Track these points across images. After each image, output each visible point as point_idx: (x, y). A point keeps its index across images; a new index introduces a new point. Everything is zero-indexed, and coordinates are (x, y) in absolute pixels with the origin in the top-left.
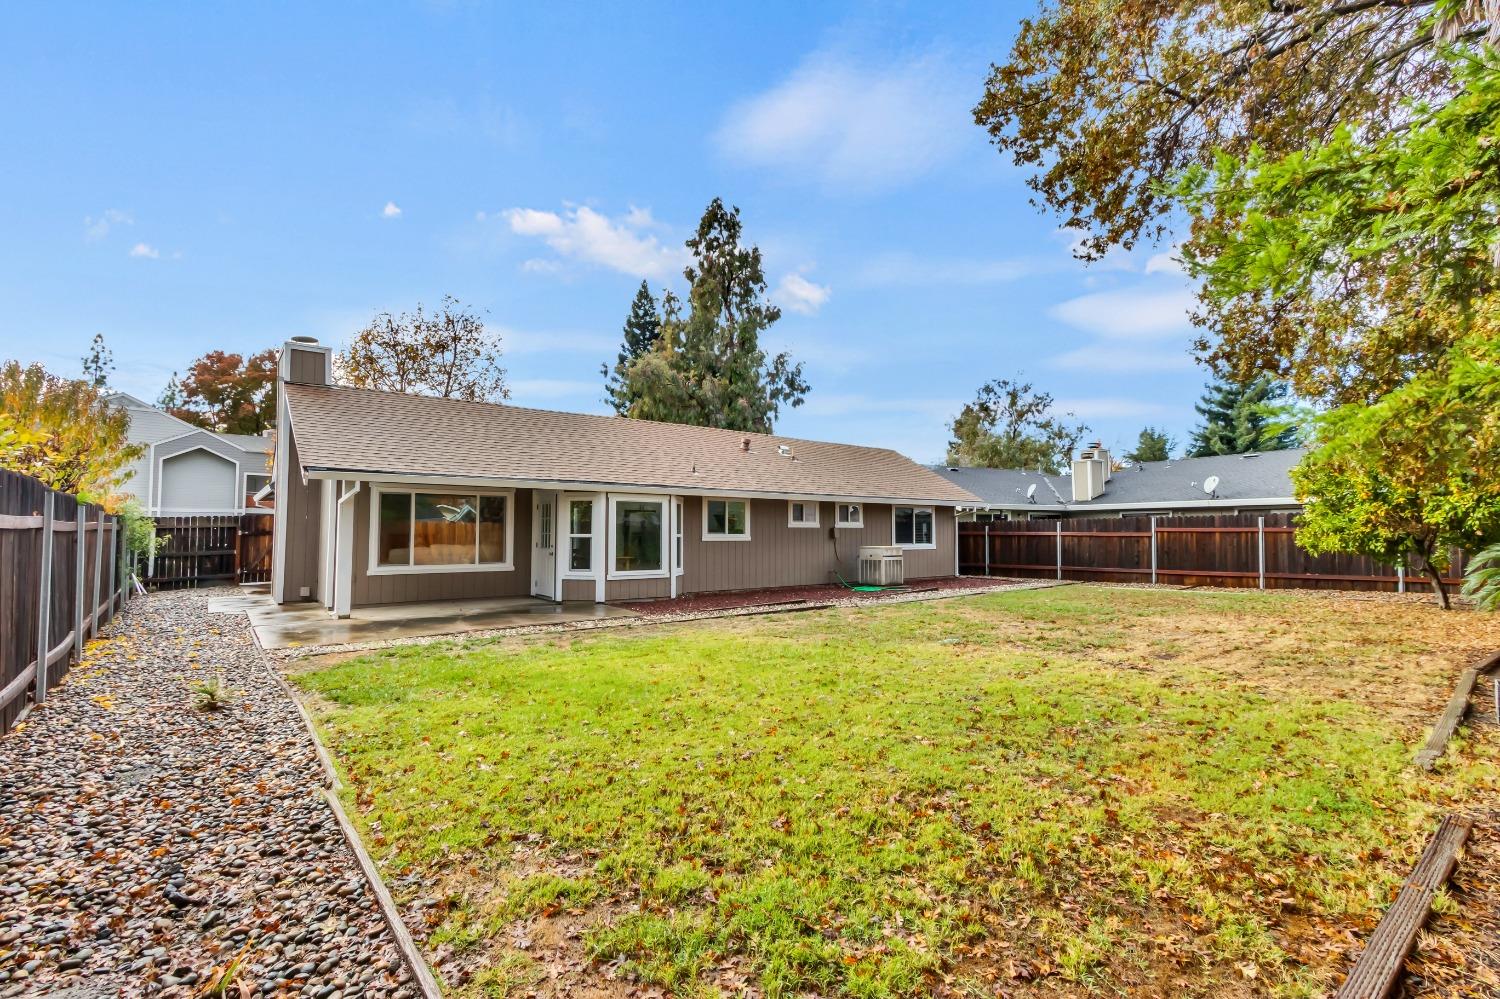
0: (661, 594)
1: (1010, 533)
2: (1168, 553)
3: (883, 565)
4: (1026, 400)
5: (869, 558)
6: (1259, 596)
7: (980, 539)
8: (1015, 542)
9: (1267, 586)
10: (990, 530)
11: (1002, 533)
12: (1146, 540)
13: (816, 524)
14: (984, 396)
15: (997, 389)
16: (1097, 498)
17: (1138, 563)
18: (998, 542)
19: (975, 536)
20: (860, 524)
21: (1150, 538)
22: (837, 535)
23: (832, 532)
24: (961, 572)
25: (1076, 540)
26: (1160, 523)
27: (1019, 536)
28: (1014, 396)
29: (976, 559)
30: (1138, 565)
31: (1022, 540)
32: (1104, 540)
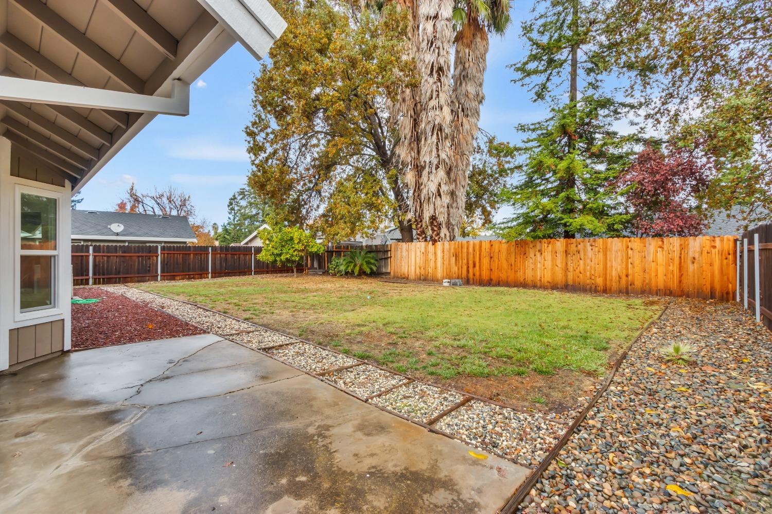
2: (167, 265)
9: (212, 277)
12: (155, 258)
30: (148, 271)
32: (127, 258)
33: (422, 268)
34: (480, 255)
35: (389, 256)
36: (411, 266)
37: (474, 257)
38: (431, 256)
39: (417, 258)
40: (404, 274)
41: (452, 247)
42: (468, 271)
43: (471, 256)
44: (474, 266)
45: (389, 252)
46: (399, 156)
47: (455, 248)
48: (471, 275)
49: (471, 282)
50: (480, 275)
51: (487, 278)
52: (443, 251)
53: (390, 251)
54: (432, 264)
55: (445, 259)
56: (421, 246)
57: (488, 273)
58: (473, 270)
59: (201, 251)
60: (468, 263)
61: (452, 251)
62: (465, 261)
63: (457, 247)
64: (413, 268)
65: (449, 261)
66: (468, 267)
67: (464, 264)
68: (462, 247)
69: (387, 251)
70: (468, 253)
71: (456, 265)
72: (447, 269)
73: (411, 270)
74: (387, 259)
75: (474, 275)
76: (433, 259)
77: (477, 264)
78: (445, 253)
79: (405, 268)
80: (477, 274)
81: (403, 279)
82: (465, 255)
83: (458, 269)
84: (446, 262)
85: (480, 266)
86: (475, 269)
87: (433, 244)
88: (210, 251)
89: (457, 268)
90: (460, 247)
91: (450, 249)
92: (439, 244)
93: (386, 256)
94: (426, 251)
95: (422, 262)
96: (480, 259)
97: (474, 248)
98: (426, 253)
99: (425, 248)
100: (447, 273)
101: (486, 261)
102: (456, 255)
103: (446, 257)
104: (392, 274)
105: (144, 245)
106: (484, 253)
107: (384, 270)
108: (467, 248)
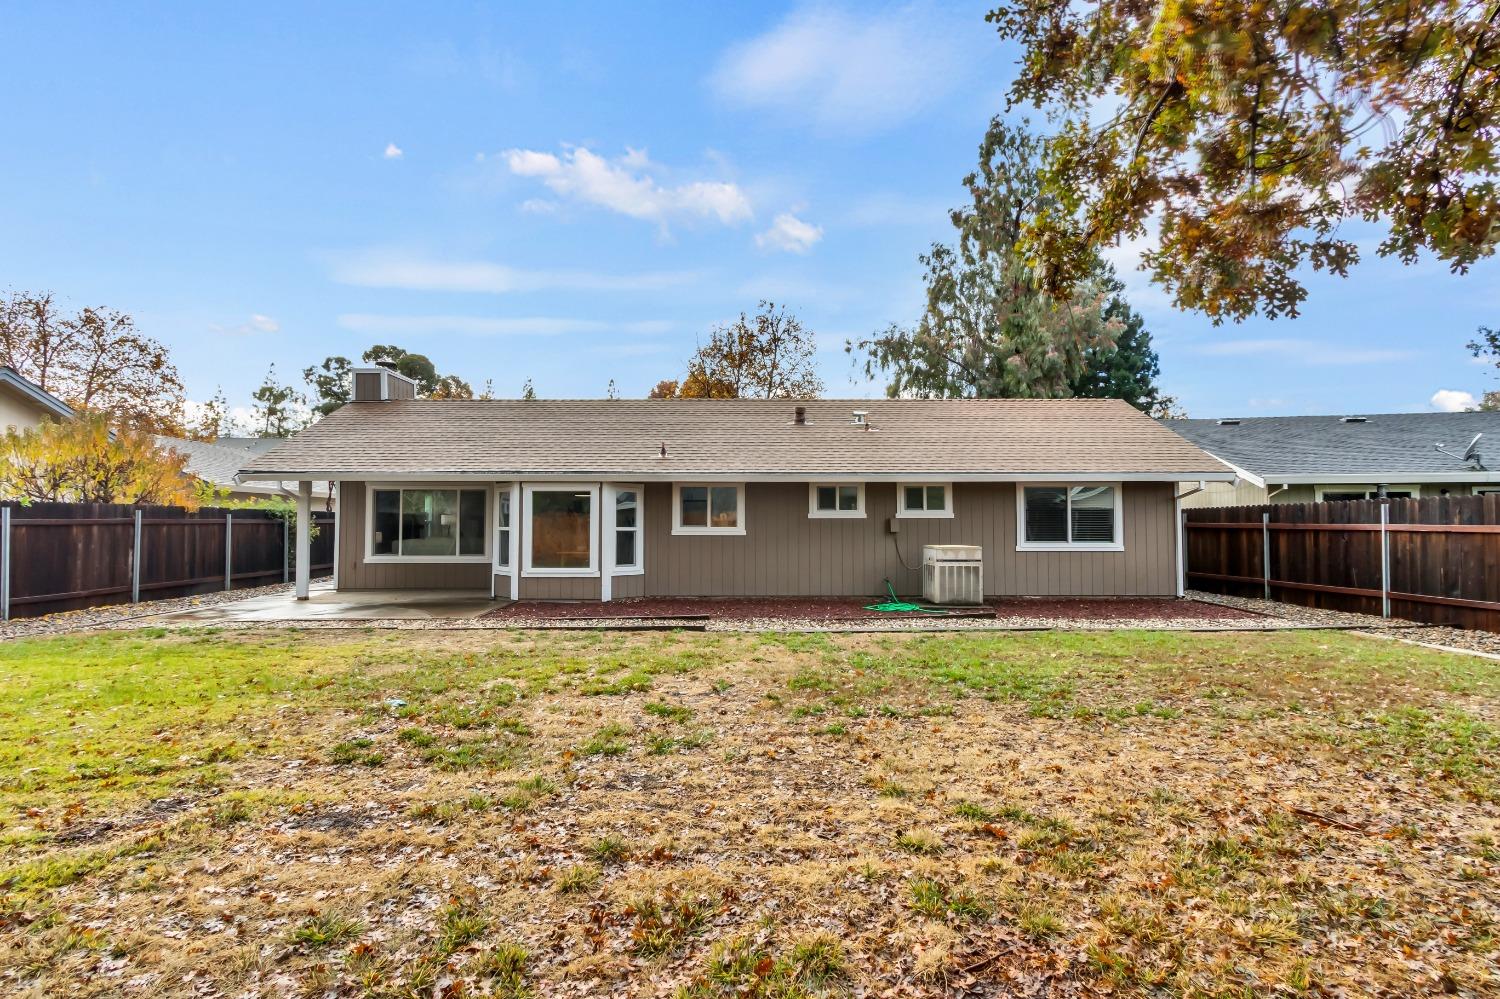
0: (589, 595)
1: (1301, 526)
3: (937, 572)
5: (928, 562)
7: (1256, 535)
8: (1309, 541)
10: (1271, 520)
11: (1289, 526)
13: (859, 513)
18: (1283, 541)
19: (1250, 531)
20: (948, 512)
27: (1317, 532)
29: (1252, 572)
31: (1321, 536)
32: (1478, 540)
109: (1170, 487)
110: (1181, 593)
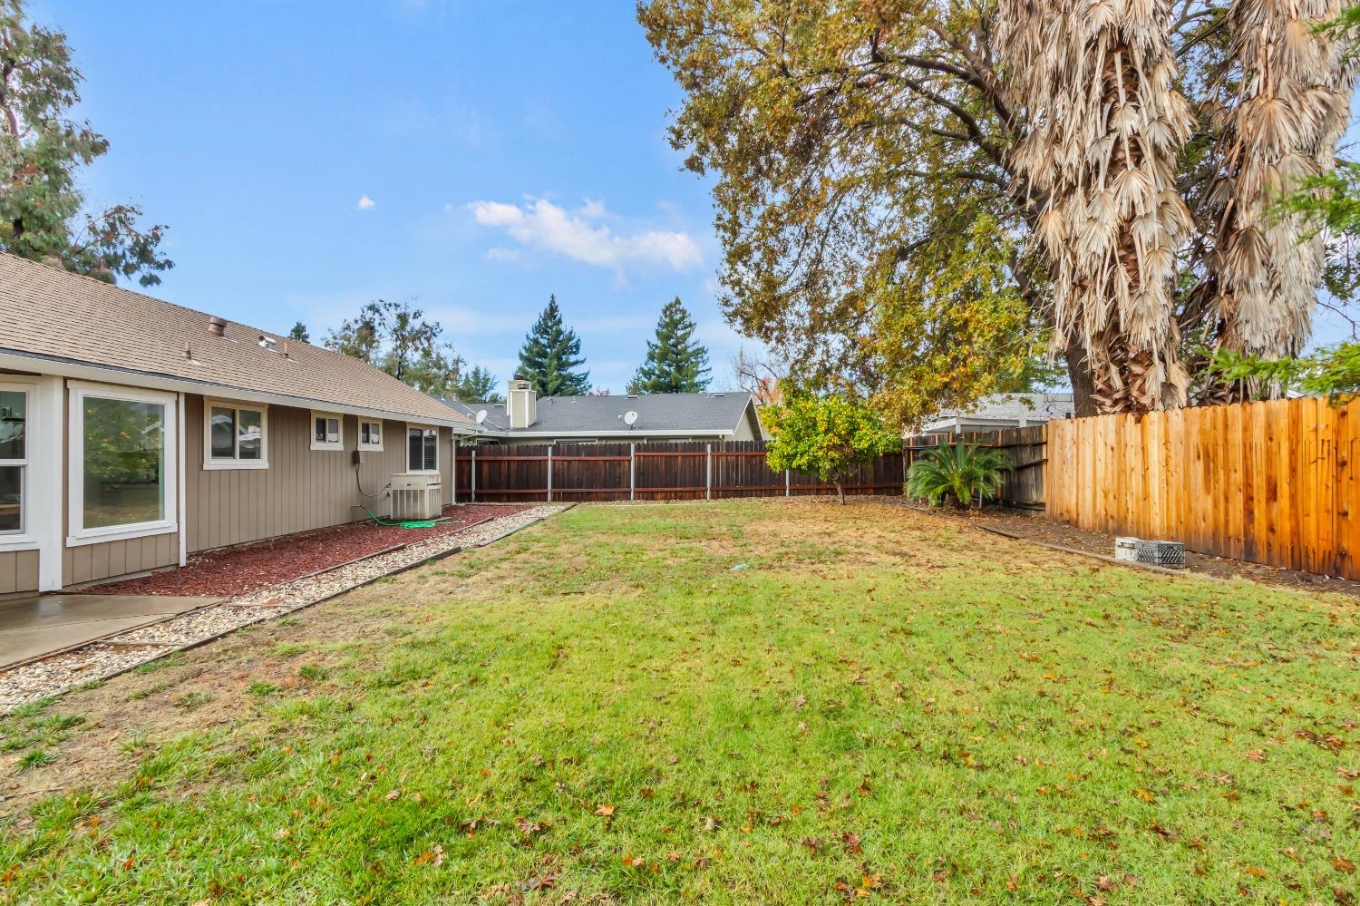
1: (498, 459)
2: (643, 474)
3: (427, 494)
4: (415, 324)
5: (406, 488)
6: (708, 504)
8: (504, 466)
9: (712, 497)
10: (476, 455)
11: (489, 458)
12: (627, 463)
13: (340, 447)
14: (369, 314)
15: (382, 310)
16: (533, 426)
17: (619, 483)
18: (485, 467)
20: (381, 446)
21: (630, 461)
22: (362, 460)
23: (355, 457)
24: (457, 501)
25: (566, 463)
26: (638, 448)
27: (509, 461)
28: (403, 319)
29: (461, 485)
30: (619, 484)
31: (512, 464)
32: (591, 463)
33: (1111, 496)
34: (1293, 452)
35: (1044, 457)
36: (1084, 488)
37: (1270, 461)
38: (1133, 459)
39: (1098, 463)
40: (1068, 512)
41: (1195, 429)
42: (1249, 514)
43: (1259, 460)
44: (1272, 495)
45: (1044, 447)
46: (1025, 176)
47: (1202, 432)
48: (1260, 529)
49: (1262, 554)
50: (1296, 533)
51: (1325, 546)
52: (1166, 443)
53: (1046, 443)
54: (1135, 482)
55: (1172, 468)
56: (1106, 426)
57: (1327, 525)
58: (1269, 511)
59: (694, 451)
60: (1248, 485)
61: (1195, 439)
62: (1238, 477)
63: (1208, 425)
64: (1088, 494)
65: (1186, 475)
66: (1249, 499)
67: (1233, 488)
68: (1226, 426)
69: (1041, 444)
70: (1248, 448)
71: (1208, 490)
72: (1178, 500)
73: (1084, 500)
74: (1039, 464)
75: (1271, 529)
76: (1139, 468)
77: (1284, 490)
78: (1172, 448)
79: (1071, 494)
80: (1285, 526)
81: (1067, 526)
82: (1237, 454)
83: (1216, 506)
84: (1176, 480)
85: (1293, 497)
86: (1275, 507)
87: (1138, 421)
88: (709, 451)
89: (1210, 499)
90: (1220, 426)
91: (1188, 434)
92: (1153, 417)
93: (1037, 459)
94: (1119, 443)
95: (1110, 476)
96: (1293, 470)
97: (1269, 426)
98: (1118, 449)
99: (1118, 432)
100: (1178, 516)
101: (1317, 478)
102: (1207, 453)
103: (1177, 460)
104: (1048, 508)
105: (664, 442)
106: (1310, 446)
107: (1034, 497)
108: (1245, 429)
109: (451, 429)
110: (454, 503)
